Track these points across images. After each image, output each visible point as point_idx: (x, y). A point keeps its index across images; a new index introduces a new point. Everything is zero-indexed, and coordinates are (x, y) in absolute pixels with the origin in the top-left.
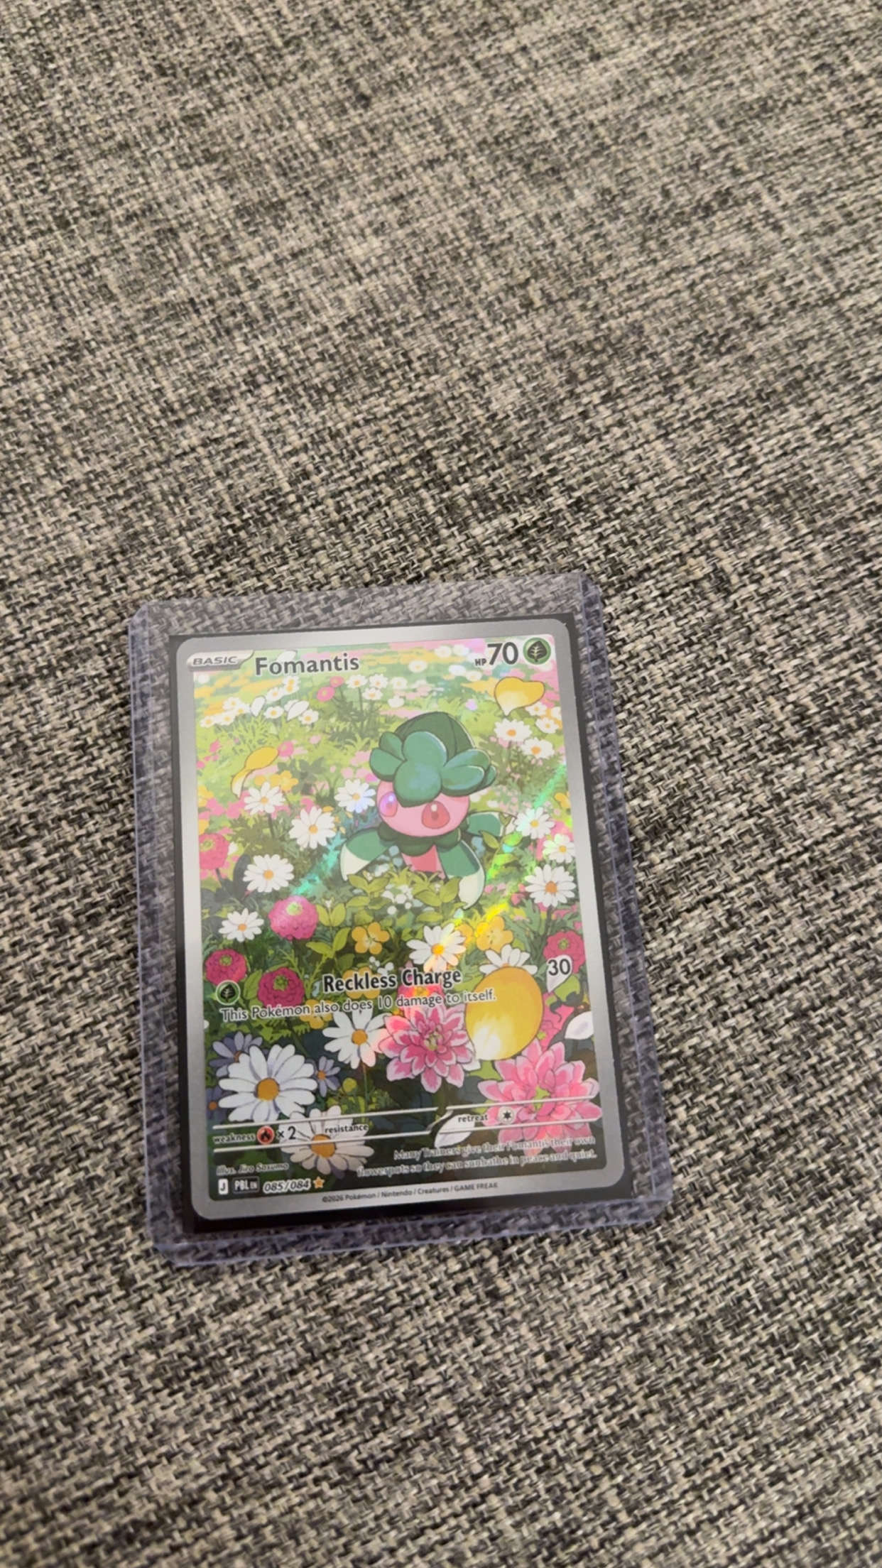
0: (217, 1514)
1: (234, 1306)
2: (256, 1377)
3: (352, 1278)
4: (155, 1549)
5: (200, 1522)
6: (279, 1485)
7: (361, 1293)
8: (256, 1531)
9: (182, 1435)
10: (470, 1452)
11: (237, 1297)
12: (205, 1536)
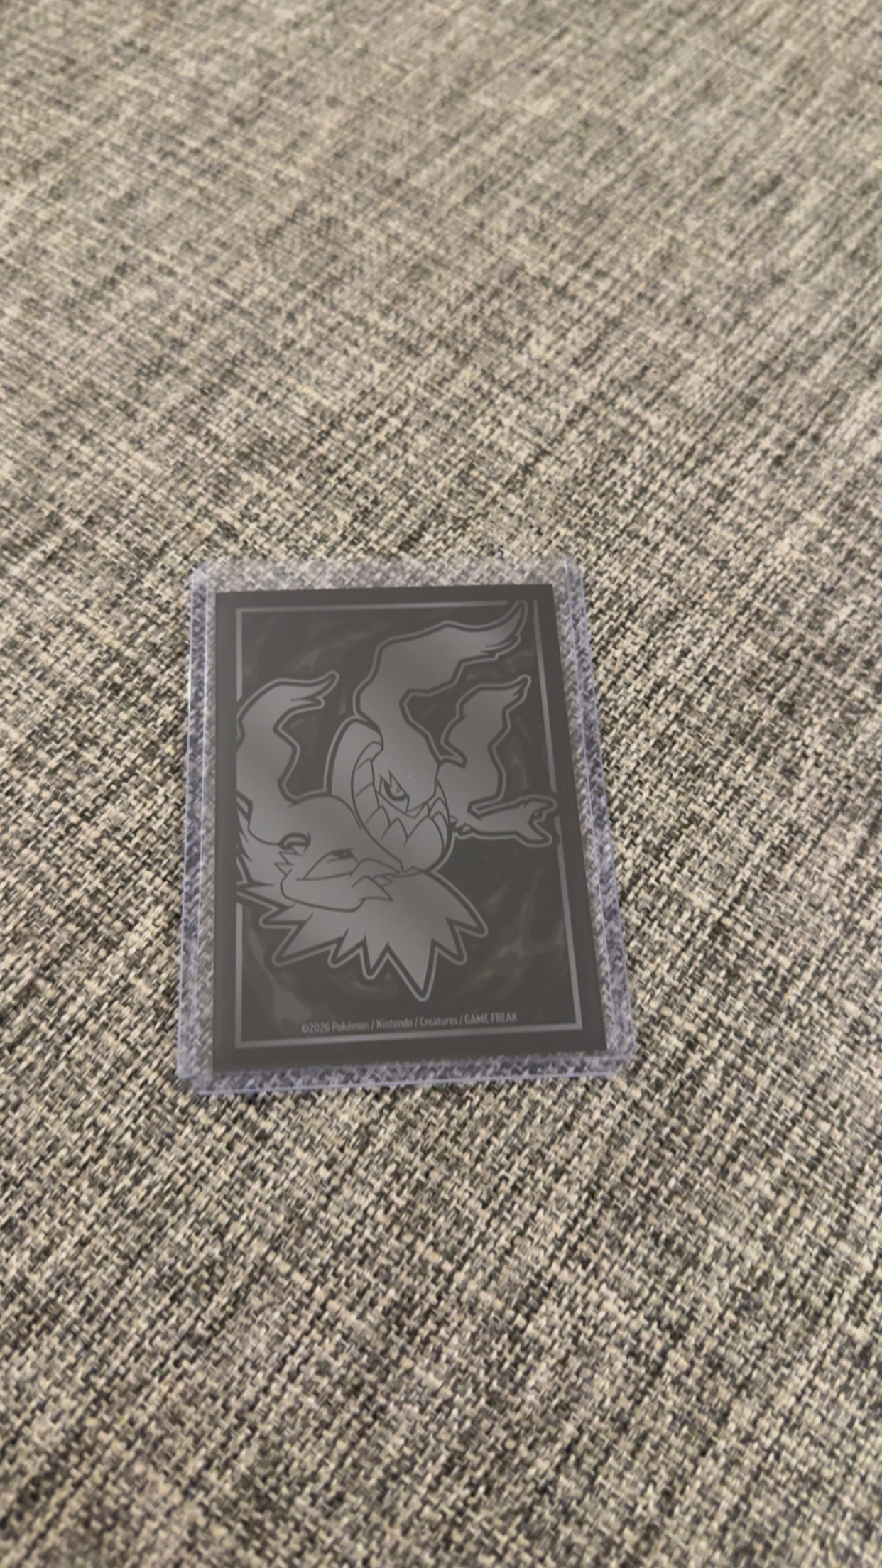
0: (103, 1437)
1: (47, 1252)
2: (89, 1302)
3: (137, 1180)
4: (60, 1494)
5: (90, 1450)
6: (145, 1383)
7: (149, 1188)
8: (142, 1433)
9: (44, 1383)
10: (296, 1276)
11: (45, 1243)
12: (99, 1460)
